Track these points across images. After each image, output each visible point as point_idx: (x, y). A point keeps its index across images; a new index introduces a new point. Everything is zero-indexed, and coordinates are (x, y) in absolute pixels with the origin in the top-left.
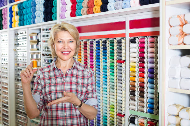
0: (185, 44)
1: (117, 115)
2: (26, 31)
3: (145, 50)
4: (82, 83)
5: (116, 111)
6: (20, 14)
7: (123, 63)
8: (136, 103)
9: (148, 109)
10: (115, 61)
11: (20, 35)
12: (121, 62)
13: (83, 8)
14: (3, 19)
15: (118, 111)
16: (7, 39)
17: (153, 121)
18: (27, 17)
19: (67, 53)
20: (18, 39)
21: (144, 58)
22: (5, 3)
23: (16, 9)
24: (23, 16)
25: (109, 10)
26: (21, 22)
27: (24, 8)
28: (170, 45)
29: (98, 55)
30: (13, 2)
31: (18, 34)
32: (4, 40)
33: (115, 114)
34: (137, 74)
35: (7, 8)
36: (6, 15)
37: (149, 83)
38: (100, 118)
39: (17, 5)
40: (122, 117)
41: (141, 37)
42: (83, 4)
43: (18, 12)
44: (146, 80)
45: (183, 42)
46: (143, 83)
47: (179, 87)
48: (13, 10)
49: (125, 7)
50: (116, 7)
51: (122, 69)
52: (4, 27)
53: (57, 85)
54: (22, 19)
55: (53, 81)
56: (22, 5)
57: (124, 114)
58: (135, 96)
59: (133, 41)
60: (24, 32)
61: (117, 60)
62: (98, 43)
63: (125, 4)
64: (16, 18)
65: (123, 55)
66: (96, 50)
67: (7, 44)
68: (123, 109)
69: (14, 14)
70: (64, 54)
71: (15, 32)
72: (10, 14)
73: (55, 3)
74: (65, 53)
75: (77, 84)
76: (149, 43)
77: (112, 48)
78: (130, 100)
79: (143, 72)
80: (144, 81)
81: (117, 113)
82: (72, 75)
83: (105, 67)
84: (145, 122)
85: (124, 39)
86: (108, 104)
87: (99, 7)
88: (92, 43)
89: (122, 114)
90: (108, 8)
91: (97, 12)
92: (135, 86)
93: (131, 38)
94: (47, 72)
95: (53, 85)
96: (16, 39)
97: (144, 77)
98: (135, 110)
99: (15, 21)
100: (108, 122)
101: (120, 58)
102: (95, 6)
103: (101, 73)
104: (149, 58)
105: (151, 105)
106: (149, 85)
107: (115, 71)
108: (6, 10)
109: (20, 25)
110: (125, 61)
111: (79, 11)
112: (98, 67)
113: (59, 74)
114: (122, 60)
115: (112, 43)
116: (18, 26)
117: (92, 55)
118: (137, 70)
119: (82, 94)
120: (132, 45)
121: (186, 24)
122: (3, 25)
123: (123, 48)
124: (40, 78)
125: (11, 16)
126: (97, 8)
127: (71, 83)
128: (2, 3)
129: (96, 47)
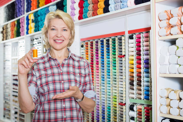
0: (172, 35)
1: (119, 104)
2: (41, 37)
3: (141, 44)
4: (79, 73)
5: (118, 101)
6: (36, 21)
7: (124, 57)
8: (134, 92)
9: (145, 96)
10: (117, 56)
11: (35, 40)
12: (121, 56)
13: (89, 11)
14: (20, 27)
15: (120, 101)
16: (24, 45)
17: (149, 107)
18: (41, 24)
19: (60, 41)
20: (34, 45)
21: (140, 51)
22: (22, 13)
23: (32, 17)
24: (38, 23)
25: (110, 11)
26: (37, 28)
27: (39, 16)
28: (160, 36)
29: (102, 53)
30: (30, 11)
31: (34, 40)
32: (21, 46)
33: (118, 104)
34: (135, 66)
35: (24, 17)
36: (23, 23)
37: (145, 73)
38: (104, 108)
39: (33, 13)
40: (123, 106)
41: (137, 34)
42: (89, 8)
43: (34, 20)
44: (142, 70)
45: (170, 33)
46: (140, 73)
47: (168, 72)
48: (29, 18)
49: (123, 8)
50: (116, 8)
51: (123, 62)
52: (21, 34)
53: (54, 75)
54: (37, 26)
55: (49, 72)
56: (37, 13)
57: (125, 103)
58: (133, 85)
59: (131, 38)
60: (39, 38)
61: (119, 55)
62: (102, 41)
63: (123, 5)
64: (32, 25)
65: (123, 50)
66: (101, 48)
67: (24, 49)
68: (124, 99)
69: (30, 21)
70: (56, 43)
71: (31, 38)
72: (27, 22)
73: (66, 9)
74: (58, 41)
75: (74, 74)
76: (144, 37)
77: (114, 45)
78: (130, 89)
79: (140, 64)
80: (140, 71)
81: (119, 102)
82: (68, 65)
83: (109, 62)
84: (142, 107)
85: (124, 36)
86: (111, 95)
87: (102, 10)
88: (97, 42)
89: (123, 103)
90: (110, 9)
91: (101, 14)
92: (133, 77)
93: (130, 35)
94: (42, 64)
95: (50, 76)
96: (32, 45)
97: (140, 68)
98: (133, 98)
99: (31, 28)
100: (111, 112)
101: (121, 53)
102: (98, 8)
103: (105, 68)
104: (144, 51)
105: (147, 92)
106: (145, 74)
107: (117, 65)
108: (23, 18)
109: (36, 31)
110: (125, 55)
111: (86, 14)
112: (103, 63)
113: (55, 65)
114: (122, 55)
115: (114, 40)
116: (34, 32)
117: (97, 53)
118: (135, 62)
119: (80, 84)
120: (131, 41)
121: (172, 17)
122: (20, 33)
123: (123, 44)
124: (35, 69)
125: (28, 24)
126: (101, 10)
127: (68, 73)
128: (20, 12)
129: (101, 45)
